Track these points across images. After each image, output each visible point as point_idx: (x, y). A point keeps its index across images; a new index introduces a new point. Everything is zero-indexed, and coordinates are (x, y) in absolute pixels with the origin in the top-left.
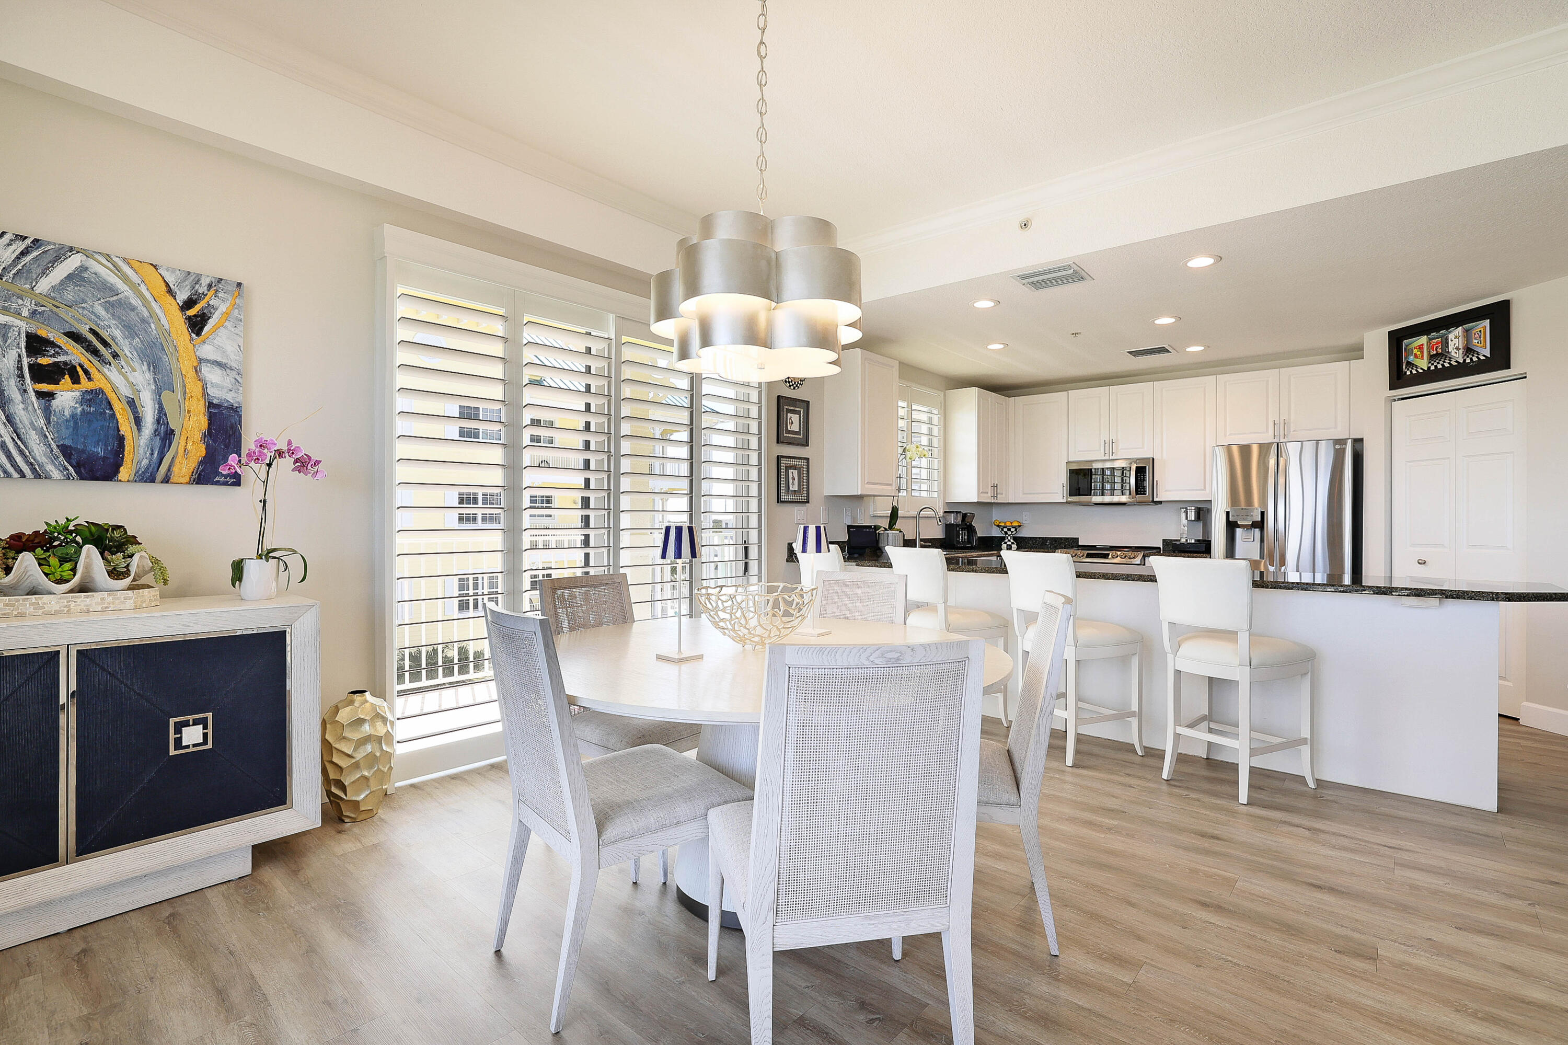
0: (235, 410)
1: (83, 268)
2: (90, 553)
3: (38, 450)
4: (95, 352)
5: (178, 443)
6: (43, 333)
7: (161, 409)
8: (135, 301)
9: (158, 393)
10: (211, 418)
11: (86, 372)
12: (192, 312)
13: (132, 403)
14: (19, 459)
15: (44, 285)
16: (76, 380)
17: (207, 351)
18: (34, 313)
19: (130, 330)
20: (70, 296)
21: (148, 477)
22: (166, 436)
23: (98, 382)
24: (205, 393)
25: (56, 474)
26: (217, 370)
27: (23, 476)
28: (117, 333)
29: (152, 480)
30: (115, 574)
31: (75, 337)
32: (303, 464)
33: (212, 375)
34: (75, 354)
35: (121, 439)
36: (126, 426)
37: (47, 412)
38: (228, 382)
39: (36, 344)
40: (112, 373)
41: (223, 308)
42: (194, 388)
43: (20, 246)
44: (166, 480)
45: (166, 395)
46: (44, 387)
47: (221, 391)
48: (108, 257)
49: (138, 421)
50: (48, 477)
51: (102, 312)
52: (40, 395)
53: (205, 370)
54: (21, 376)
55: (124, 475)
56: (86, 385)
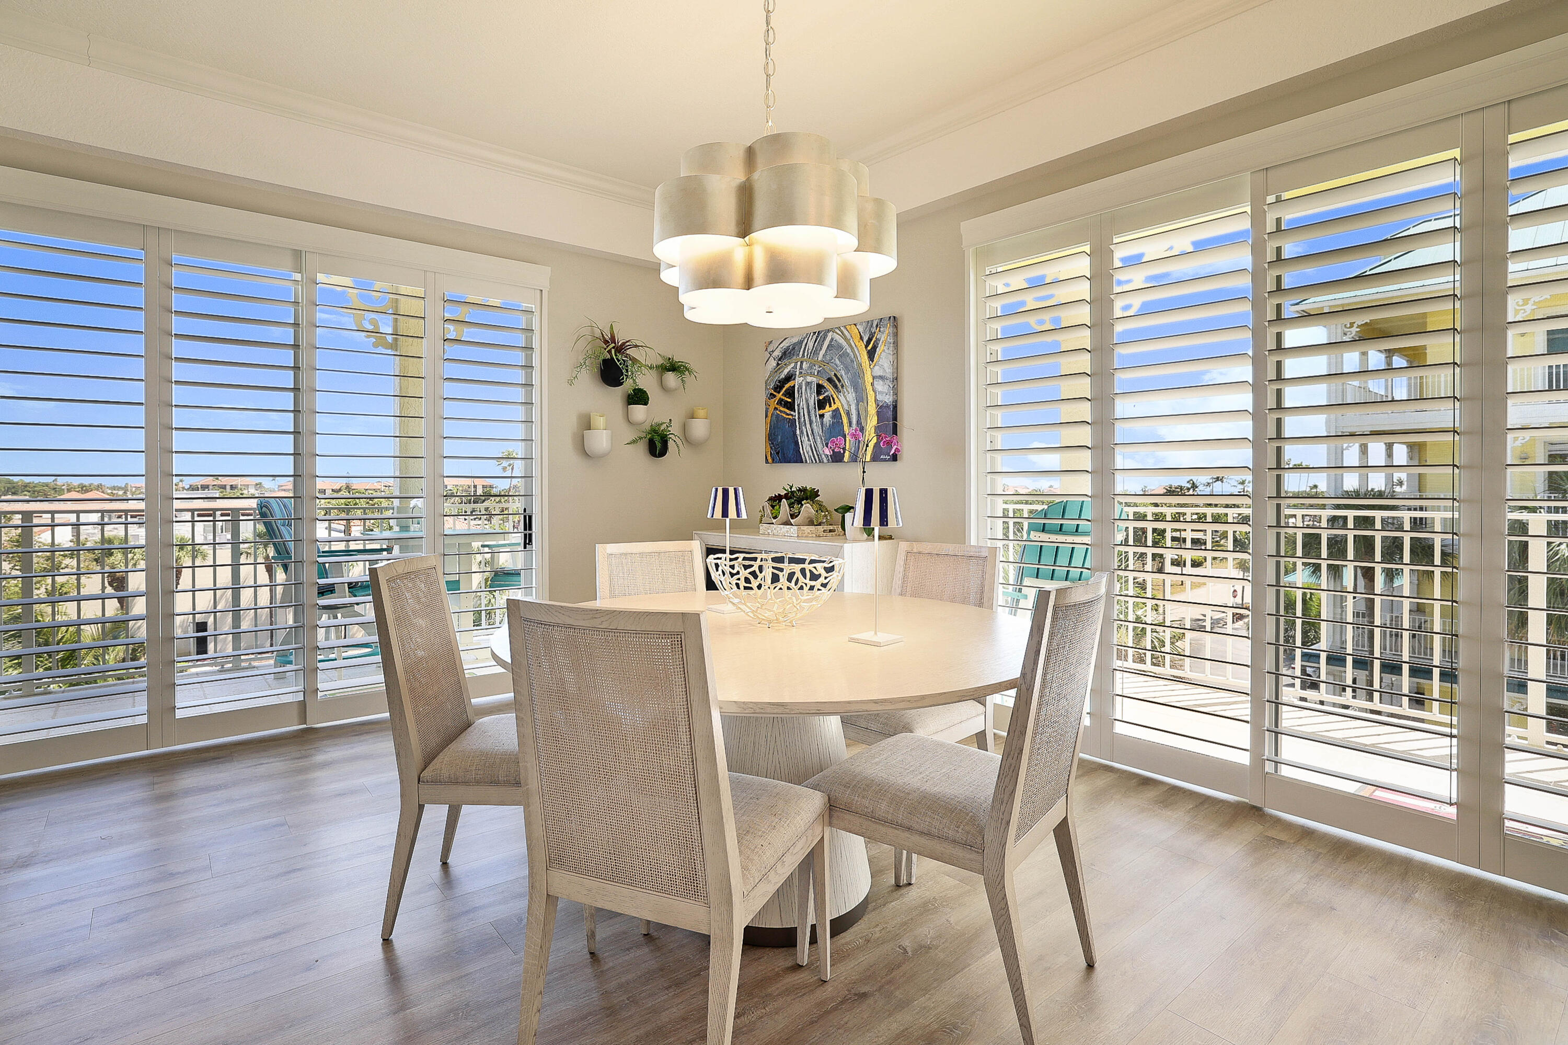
0: (895, 406)
1: (832, 339)
3: (820, 447)
4: (835, 387)
5: (867, 435)
6: (820, 382)
7: (859, 414)
8: (849, 351)
9: (857, 405)
11: (834, 399)
12: (869, 348)
13: (848, 413)
14: (815, 452)
15: (822, 355)
16: (830, 406)
17: (876, 370)
18: (818, 372)
19: (847, 369)
20: (828, 358)
21: (854, 458)
23: (837, 404)
24: (876, 399)
26: (881, 382)
27: (816, 462)
28: (843, 373)
29: (856, 460)
31: (830, 380)
33: (879, 386)
34: (830, 391)
35: (844, 436)
36: (846, 428)
37: (822, 424)
38: (887, 389)
39: (820, 388)
40: (841, 397)
41: (882, 339)
42: (872, 396)
43: (815, 337)
45: (861, 404)
46: (822, 412)
47: (883, 396)
48: (839, 328)
49: (850, 421)
50: (823, 462)
51: (838, 362)
52: (821, 417)
53: (875, 384)
54: (815, 408)
55: (846, 459)
56: (834, 407)
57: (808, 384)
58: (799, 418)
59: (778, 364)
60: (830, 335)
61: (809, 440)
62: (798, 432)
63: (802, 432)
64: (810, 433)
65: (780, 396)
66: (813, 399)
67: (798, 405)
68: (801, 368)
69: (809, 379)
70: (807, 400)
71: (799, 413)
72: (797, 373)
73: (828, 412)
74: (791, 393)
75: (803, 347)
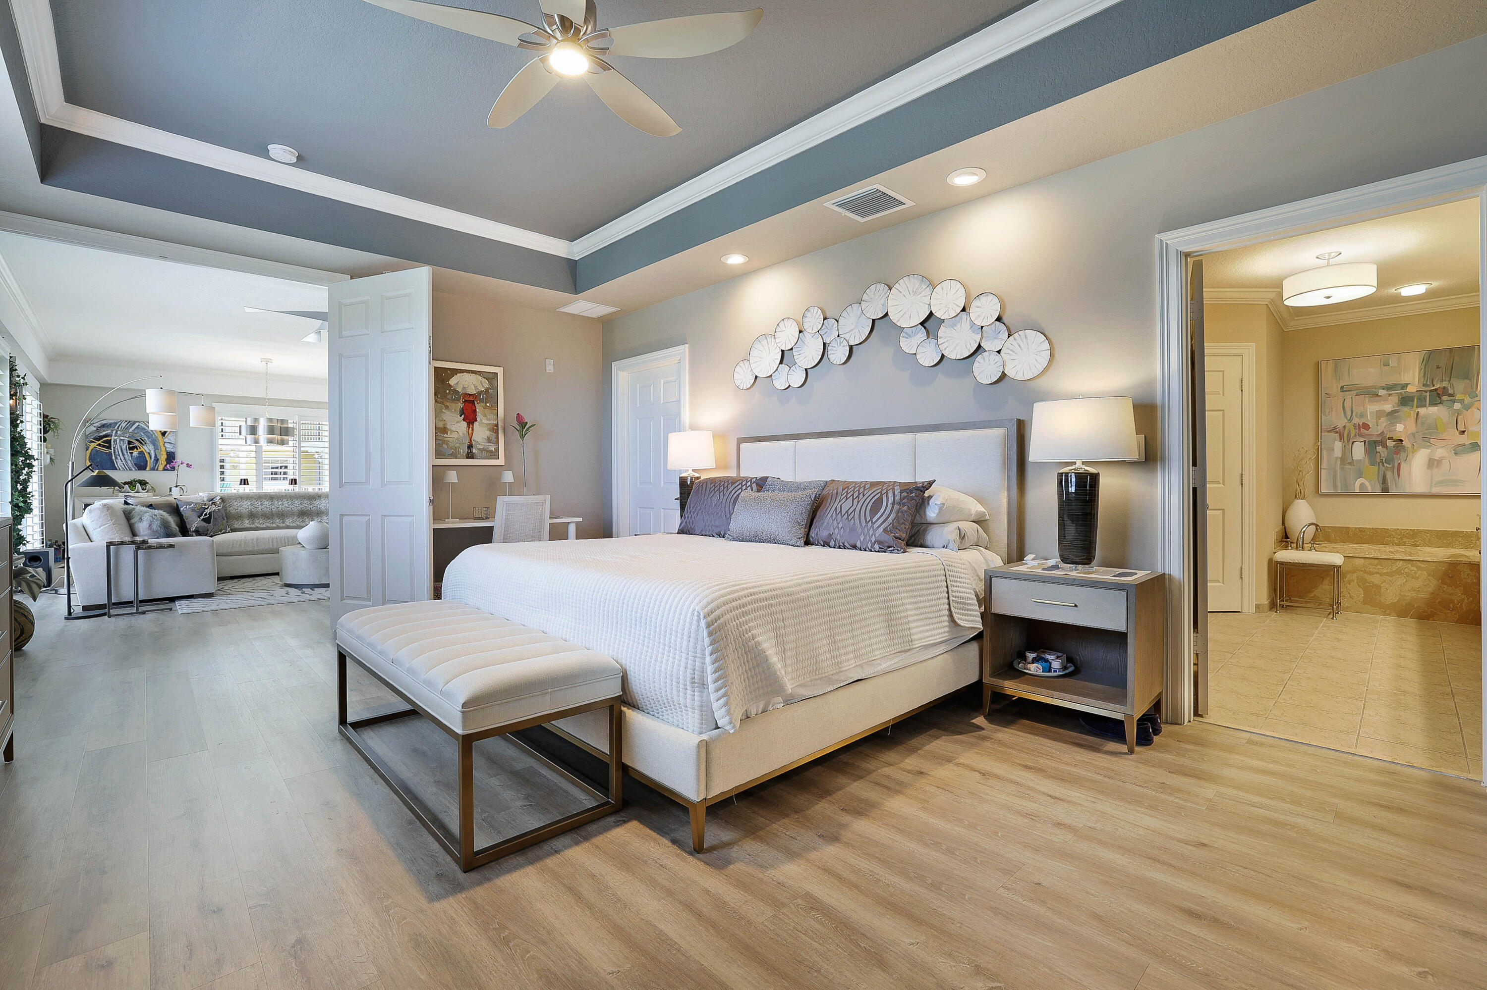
0: (174, 453)
1: (139, 425)
2: (138, 485)
3: (130, 464)
4: (141, 443)
5: (160, 462)
6: (130, 440)
7: (156, 453)
8: (150, 431)
9: (155, 451)
10: (167, 455)
11: (140, 447)
13: (149, 453)
14: (126, 466)
15: (131, 430)
16: (137, 449)
17: (166, 440)
18: (129, 436)
19: (149, 438)
20: (136, 432)
21: (153, 469)
22: (157, 460)
23: (142, 449)
24: (166, 450)
25: (133, 469)
27: (127, 469)
28: (146, 438)
29: (154, 470)
30: (143, 489)
31: (137, 440)
32: (189, 466)
33: (167, 445)
34: (137, 444)
35: (147, 461)
36: (148, 459)
37: (132, 456)
38: (171, 447)
39: (130, 443)
40: (145, 447)
42: (163, 449)
43: (126, 423)
44: (157, 470)
45: (157, 451)
46: (131, 451)
47: (170, 448)
48: (144, 423)
49: (151, 457)
51: (143, 434)
52: (130, 453)
53: (166, 444)
54: (126, 449)
55: (148, 469)
56: (139, 450)
57: (121, 440)
58: (114, 452)
59: (97, 429)
60: (137, 424)
61: (122, 461)
62: (114, 458)
63: (116, 458)
64: (122, 459)
65: (99, 442)
66: (125, 446)
67: (114, 448)
68: (116, 432)
69: (122, 438)
70: (121, 447)
71: (114, 451)
72: (113, 435)
73: (135, 453)
74: (109, 442)
75: (118, 425)
